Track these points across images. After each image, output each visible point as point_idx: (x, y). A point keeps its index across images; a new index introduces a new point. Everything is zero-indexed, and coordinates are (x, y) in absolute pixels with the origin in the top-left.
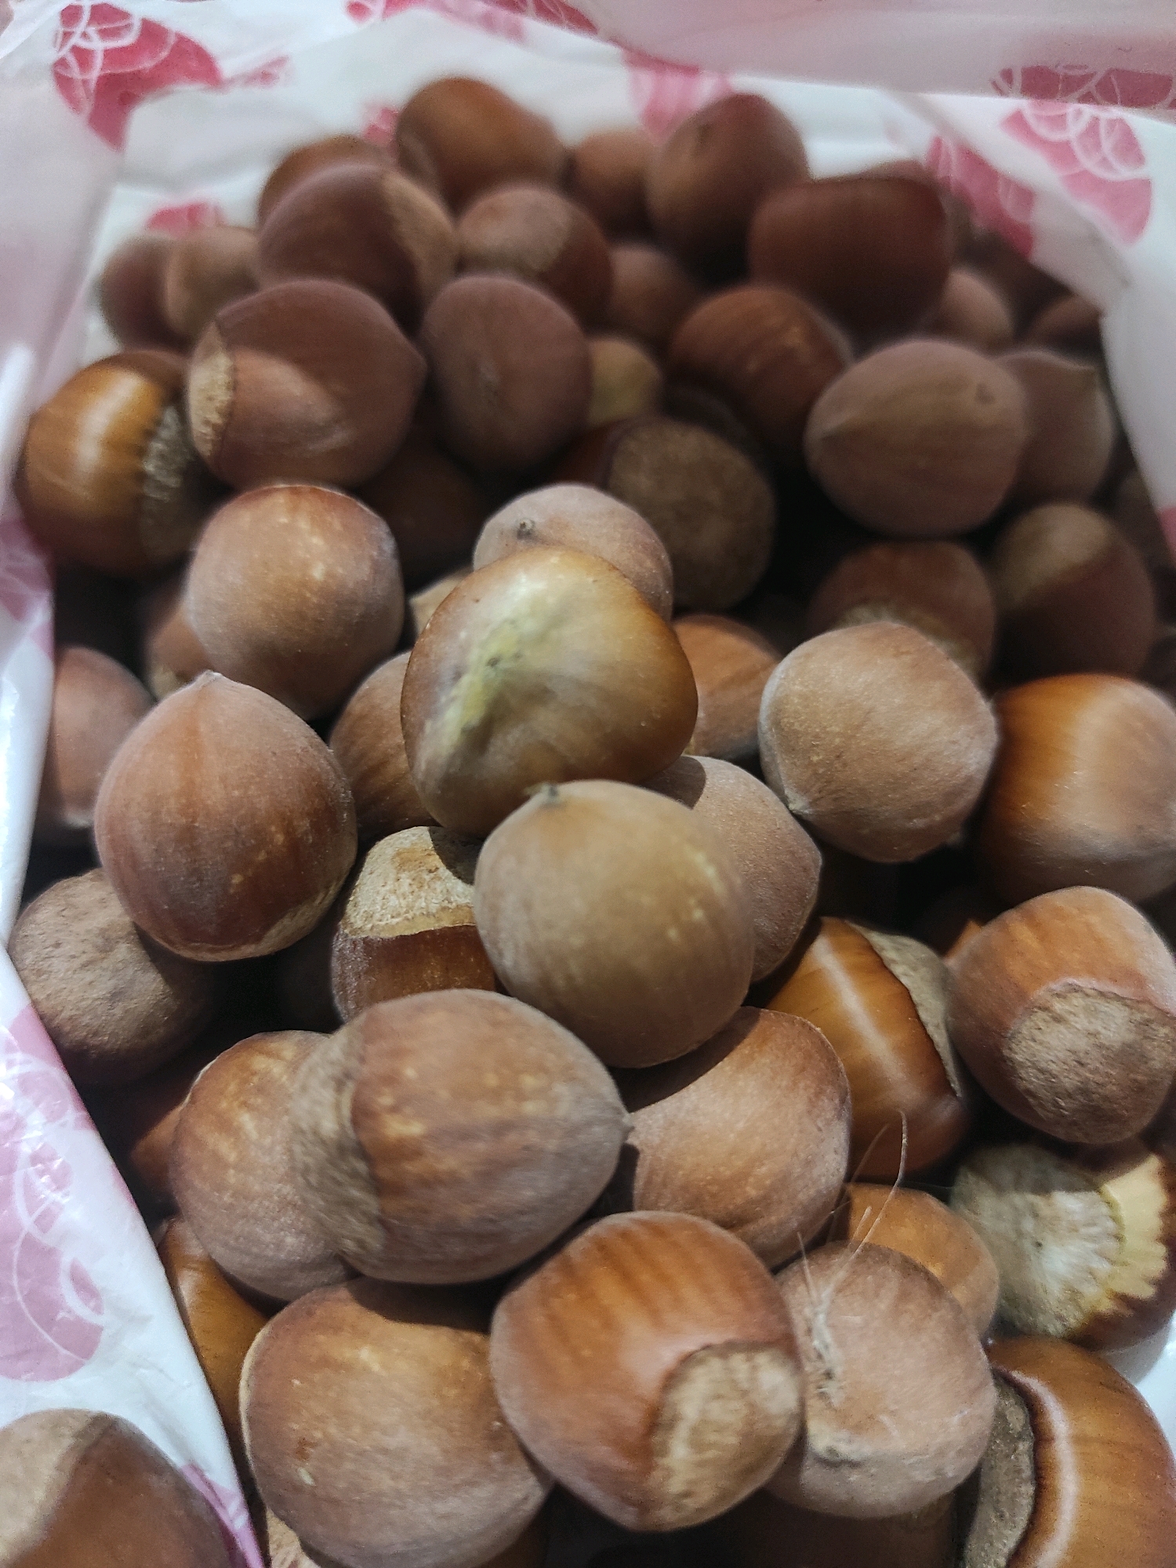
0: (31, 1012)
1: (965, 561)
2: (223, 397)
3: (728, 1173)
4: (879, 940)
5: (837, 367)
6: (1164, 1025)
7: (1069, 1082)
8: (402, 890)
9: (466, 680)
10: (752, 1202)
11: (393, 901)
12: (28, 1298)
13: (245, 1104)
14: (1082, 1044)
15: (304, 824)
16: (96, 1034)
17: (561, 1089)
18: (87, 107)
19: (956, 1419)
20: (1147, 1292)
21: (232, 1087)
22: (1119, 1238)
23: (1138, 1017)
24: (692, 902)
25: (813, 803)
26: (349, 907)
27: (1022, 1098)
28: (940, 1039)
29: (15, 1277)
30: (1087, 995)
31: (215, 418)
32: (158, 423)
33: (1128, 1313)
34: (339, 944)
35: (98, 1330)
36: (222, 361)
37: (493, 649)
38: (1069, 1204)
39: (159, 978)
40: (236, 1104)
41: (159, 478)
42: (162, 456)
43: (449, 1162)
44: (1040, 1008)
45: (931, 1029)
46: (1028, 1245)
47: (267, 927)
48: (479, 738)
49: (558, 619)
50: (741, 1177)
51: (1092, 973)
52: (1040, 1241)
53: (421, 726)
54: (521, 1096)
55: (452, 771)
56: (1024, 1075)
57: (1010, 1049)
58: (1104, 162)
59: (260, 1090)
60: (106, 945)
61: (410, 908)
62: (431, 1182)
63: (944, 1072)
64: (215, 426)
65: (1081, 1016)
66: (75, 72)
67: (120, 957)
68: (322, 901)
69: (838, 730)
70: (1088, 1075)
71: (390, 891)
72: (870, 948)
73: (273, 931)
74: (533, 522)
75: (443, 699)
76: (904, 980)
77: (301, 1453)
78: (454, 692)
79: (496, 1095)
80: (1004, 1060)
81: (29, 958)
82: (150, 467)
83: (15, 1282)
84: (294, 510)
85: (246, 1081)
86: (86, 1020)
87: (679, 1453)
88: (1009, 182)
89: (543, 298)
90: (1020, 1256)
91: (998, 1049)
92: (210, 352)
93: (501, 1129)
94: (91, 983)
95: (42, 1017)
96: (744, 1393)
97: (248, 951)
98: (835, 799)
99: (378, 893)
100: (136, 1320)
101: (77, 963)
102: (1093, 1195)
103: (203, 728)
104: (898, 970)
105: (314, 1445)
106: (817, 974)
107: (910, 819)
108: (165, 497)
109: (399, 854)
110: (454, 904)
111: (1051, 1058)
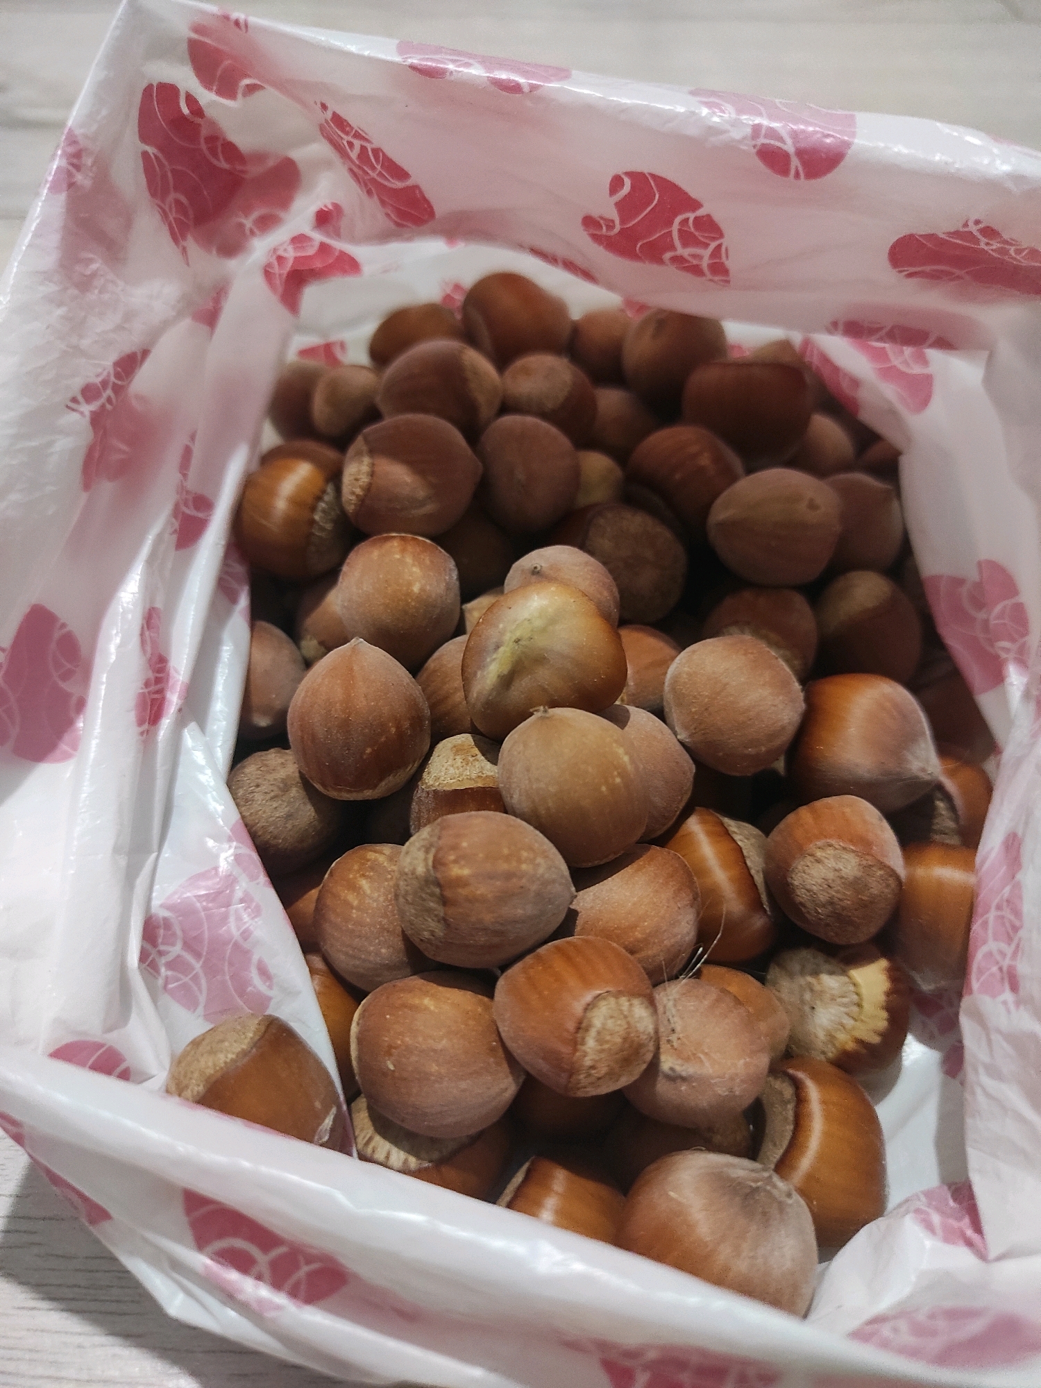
0: (241, 821)
1: (799, 602)
2: (365, 480)
3: (627, 924)
4: (727, 821)
5: (734, 479)
6: (880, 869)
7: (823, 898)
8: (456, 765)
9: (502, 649)
10: (639, 941)
11: (452, 771)
12: (232, 977)
13: (363, 875)
14: (831, 875)
15: (406, 724)
16: (275, 838)
17: (539, 860)
18: (280, 289)
19: (742, 1062)
20: (876, 1040)
21: (356, 867)
22: (859, 1005)
23: (864, 862)
24: (616, 773)
25: (691, 736)
26: (425, 775)
27: (797, 907)
28: (759, 879)
29: (226, 964)
30: (836, 849)
31: (358, 491)
32: (324, 492)
33: (864, 1051)
34: (419, 794)
35: (269, 999)
36: (366, 460)
37: (518, 634)
38: (831, 982)
39: (313, 809)
40: (358, 875)
41: (321, 524)
42: (324, 511)
43: (482, 890)
44: (809, 855)
45: (753, 872)
46: (807, 1009)
47: (381, 780)
48: (507, 681)
49: (553, 621)
50: (633, 927)
51: (840, 837)
52: (815, 1006)
53: (475, 674)
54: (520, 861)
55: (490, 698)
56: (799, 894)
57: (792, 878)
58: (906, 363)
59: (372, 869)
60: (285, 787)
61: (461, 775)
62: (472, 900)
63: (760, 897)
64: (357, 496)
65: (832, 860)
66: (276, 270)
67: (292, 795)
68: (411, 769)
69: (707, 694)
70: (834, 893)
71: (450, 765)
72: (722, 824)
73: (383, 783)
74: (541, 566)
75: (488, 660)
76: (739, 843)
77: (389, 1054)
78: (494, 656)
79: (507, 859)
80: (788, 884)
81: (241, 792)
82: (317, 517)
83: (226, 969)
84: (403, 551)
85: (363, 864)
86: (271, 829)
87: (591, 1043)
88: (845, 374)
89: (554, 430)
90: (803, 1017)
91: (785, 877)
92: (359, 454)
93: (509, 876)
94: (276, 808)
95: (246, 825)
96: (626, 1017)
97: (368, 794)
98: (704, 734)
99: (443, 766)
100: (291, 993)
101: (268, 797)
102: (844, 979)
103: (356, 668)
104: (737, 837)
105: (395, 1048)
106: (690, 834)
107: (746, 748)
108: (323, 534)
109: (455, 747)
110: (485, 775)
111: (814, 883)
